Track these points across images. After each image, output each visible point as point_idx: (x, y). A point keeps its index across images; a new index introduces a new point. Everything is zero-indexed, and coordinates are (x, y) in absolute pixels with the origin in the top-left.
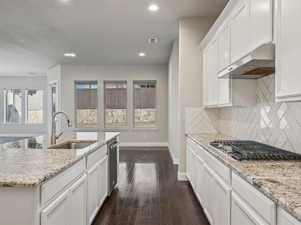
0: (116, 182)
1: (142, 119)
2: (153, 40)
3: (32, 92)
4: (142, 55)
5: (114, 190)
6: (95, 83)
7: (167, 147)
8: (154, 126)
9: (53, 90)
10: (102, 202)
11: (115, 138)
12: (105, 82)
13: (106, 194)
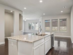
0: (53, 45)
1: (63, 29)
2: (65, 7)
3: (37, 23)
4: (62, 12)
5: (53, 47)
6: (50, 20)
7: (70, 38)
8: (66, 31)
9: (40, 22)
10: (49, 50)
11: (53, 34)
12: (52, 20)
13: (50, 48)
